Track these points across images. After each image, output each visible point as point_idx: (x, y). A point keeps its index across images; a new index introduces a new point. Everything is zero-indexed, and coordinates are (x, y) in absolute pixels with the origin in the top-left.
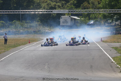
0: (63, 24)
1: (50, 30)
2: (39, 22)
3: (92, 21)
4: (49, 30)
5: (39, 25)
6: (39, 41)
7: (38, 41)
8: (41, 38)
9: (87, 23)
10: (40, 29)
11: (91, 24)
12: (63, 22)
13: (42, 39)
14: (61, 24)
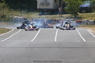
0: (42, 7)
1: (21, 16)
2: (4, 3)
3: (88, 3)
4: (19, 15)
5: (4, 7)
6: (5, 32)
7: (2, 33)
8: (7, 28)
9: (81, 6)
10: (4, 15)
11: (87, 7)
12: (42, 4)
13: (9, 30)
14: (38, 7)
